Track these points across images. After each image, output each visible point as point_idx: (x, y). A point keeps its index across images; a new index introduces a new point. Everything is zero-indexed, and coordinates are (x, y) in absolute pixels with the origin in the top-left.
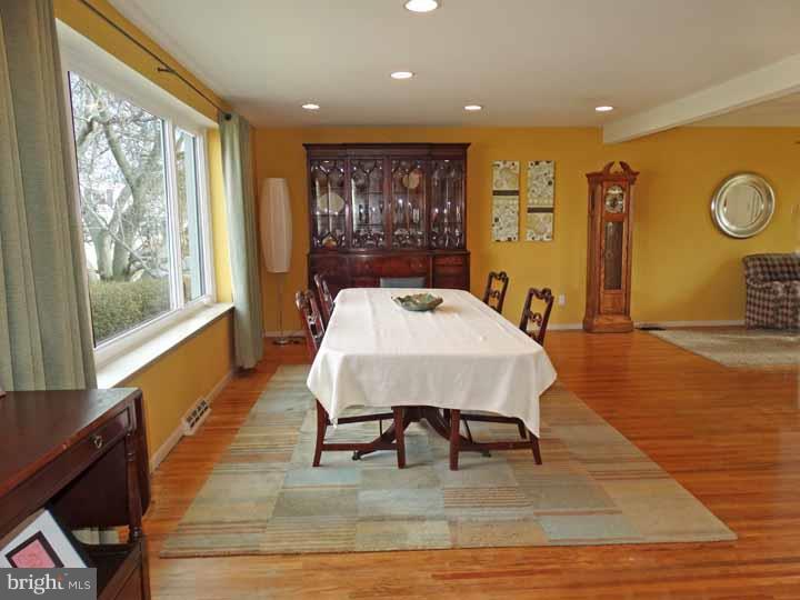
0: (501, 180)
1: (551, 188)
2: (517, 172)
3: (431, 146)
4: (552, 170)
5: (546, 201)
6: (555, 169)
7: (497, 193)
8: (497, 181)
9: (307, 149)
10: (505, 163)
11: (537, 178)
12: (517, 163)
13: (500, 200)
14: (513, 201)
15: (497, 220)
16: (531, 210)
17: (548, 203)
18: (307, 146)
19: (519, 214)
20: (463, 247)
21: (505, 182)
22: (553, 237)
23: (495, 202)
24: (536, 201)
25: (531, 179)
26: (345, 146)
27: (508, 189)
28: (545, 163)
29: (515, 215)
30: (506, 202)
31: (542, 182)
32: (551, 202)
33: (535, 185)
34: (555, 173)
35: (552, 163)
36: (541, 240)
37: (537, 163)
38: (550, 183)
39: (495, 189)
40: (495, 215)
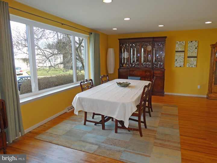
0: (178, 47)
1: (196, 50)
2: (184, 45)
3: (154, 38)
4: (197, 44)
5: (194, 54)
6: (198, 43)
7: (177, 52)
8: (177, 48)
9: (119, 40)
10: (180, 42)
11: (191, 47)
12: (184, 42)
13: (178, 54)
14: (183, 54)
15: (176, 60)
16: (188, 57)
17: (195, 55)
18: (119, 39)
19: (184, 58)
20: (163, 68)
21: (180, 48)
22: (196, 66)
23: (176, 54)
24: (190, 54)
25: (189, 47)
26: (129, 39)
27: (181, 50)
28: (194, 42)
29: (183, 59)
30: (180, 54)
31: (193, 48)
32: (196, 54)
33: (190, 49)
34: (198, 45)
35: (197, 41)
36: (192, 67)
37: (191, 42)
38: (196, 48)
39: (176, 50)
40: (176, 59)
